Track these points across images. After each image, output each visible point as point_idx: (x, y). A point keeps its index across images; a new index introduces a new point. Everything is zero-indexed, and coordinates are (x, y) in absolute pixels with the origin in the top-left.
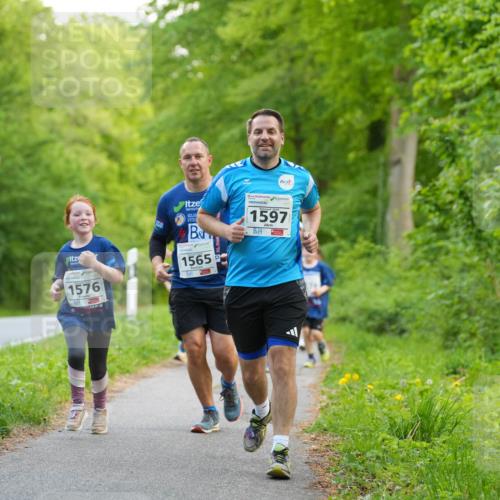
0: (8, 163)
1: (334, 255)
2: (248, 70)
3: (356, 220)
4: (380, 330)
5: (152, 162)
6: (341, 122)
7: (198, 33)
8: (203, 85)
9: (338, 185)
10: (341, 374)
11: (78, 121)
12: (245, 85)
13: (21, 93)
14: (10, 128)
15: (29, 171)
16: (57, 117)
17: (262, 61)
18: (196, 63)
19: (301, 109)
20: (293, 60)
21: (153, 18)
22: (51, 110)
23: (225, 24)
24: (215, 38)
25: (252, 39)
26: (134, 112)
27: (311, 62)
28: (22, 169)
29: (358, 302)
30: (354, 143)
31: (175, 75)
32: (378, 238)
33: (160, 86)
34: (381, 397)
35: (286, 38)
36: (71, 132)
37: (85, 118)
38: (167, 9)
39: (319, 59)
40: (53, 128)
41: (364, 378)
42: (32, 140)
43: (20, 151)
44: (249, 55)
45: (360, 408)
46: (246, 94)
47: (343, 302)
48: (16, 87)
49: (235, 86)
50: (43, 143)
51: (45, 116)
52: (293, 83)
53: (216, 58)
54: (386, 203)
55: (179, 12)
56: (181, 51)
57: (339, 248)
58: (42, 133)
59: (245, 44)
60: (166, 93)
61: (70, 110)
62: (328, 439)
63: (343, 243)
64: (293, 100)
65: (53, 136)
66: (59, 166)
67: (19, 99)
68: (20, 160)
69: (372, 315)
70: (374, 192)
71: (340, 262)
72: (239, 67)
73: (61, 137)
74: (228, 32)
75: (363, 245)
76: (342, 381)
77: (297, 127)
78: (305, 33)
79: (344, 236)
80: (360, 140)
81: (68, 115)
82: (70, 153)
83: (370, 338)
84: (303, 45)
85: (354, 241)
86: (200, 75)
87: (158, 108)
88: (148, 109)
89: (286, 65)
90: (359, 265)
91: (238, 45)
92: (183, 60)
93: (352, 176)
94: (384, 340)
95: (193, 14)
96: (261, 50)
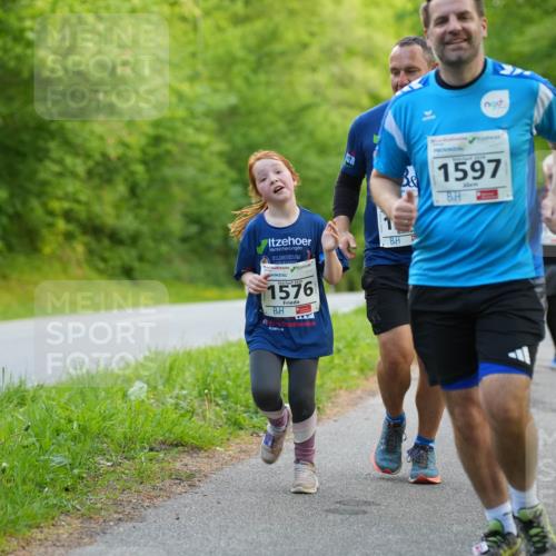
0: (270, 131)
2: (536, 13)
11: (344, 82)
12: (533, 31)
13: (283, 54)
14: (272, 92)
15: (292, 138)
16: (322, 77)
22: (314, 69)
28: (284, 136)
37: (352, 78)
40: (317, 90)
42: (294, 104)
43: (283, 116)
46: (534, 40)
48: (277, 47)
49: (521, 33)
50: (306, 108)
51: (308, 78)
58: (305, 95)
61: (335, 69)
65: (318, 100)
66: (323, 133)
67: (281, 61)
68: (281, 126)
72: (526, 11)
73: (325, 99)
81: (333, 76)
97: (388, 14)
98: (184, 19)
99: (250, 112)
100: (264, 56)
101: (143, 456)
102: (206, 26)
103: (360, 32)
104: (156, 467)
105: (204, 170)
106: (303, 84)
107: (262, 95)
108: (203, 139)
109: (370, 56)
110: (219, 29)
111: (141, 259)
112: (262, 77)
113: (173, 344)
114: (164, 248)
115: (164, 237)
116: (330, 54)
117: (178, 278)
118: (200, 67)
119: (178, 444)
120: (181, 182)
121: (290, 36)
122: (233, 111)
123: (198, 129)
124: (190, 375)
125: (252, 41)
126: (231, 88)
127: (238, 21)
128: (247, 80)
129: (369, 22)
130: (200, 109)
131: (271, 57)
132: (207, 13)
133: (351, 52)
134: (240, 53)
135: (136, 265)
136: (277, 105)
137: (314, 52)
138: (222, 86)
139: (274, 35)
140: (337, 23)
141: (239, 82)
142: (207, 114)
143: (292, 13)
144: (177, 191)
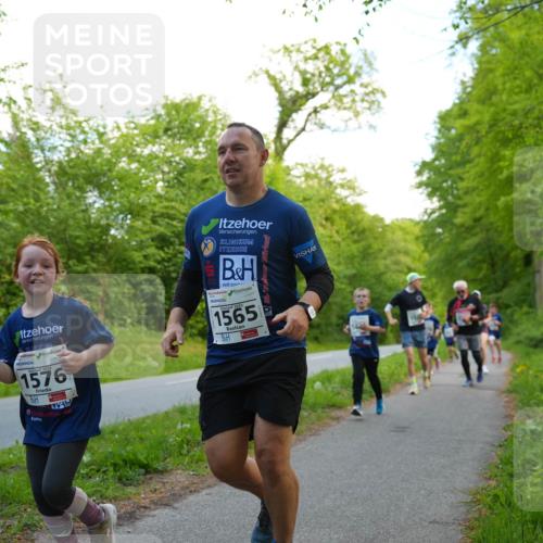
1: (512, 315)
3: (522, 297)
4: (536, 346)
5: (429, 278)
6: (513, 255)
7: (445, 222)
8: (449, 243)
9: (512, 282)
10: (517, 366)
11: (397, 263)
14: (369, 268)
16: (388, 262)
17: (474, 231)
18: (446, 235)
19: (493, 250)
20: (488, 230)
21: (426, 218)
22: (385, 258)
23: (456, 217)
24: (452, 224)
25: (470, 223)
26: (420, 257)
27: (496, 230)
29: (525, 334)
30: (518, 263)
31: (437, 240)
32: (532, 305)
33: (430, 245)
34: (536, 376)
35: (484, 221)
36: (393, 267)
38: (431, 214)
39: (500, 229)
40: (386, 267)
41: (529, 368)
42: (378, 272)
43: (374, 277)
44: (468, 230)
45: (527, 382)
47: (518, 334)
48: (371, 251)
50: (382, 274)
51: (383, 262)
52: (489, 240)
53: (454, 231)
54: (535, 290)
55: (436, 214)
56: (440, 230)
57: (515, 311)
58: (382, 268)
59: (466, 225)
60: (433, 248)
61: (393, 258)
62: (514, 395)
63: (516, 308)
64: (489, 247)
65: (387, 270)
66: (390, 282)
68: (373, 281)
69: (531, 339)
70: (529, 285)
71: (516, 317)
72: (464, 235)
73: (390, 270)
74: (458, 220)
75: (525, 309)
76: (518, 370)
77: (492, 259)
78: (492, 218)
79: (516, 304)
80: (520, 263)
81: (393, 261)
82: (394, 276)
83: (531, 350)
84: (491, 224)
85: (521, 307)
86: (448, 240)
87: (431, 255)
88: (426, 255)
89: (484, 233)
90: (524, 317)
91: (462, 225)
92: (439, 234)
93: (518, 279)
94: (538, 350)
95: (442, 215)
96: (473, 228)
97: (413, 237)
98: (335, 242)
99: (362, 276)
100: (366, 254)
101: (319, 411)
102: (343, 244)
103: (403, 244)
104: (324, 415)
105: (344, 298)
106: (381, 264)
107: (365, 269)
108: (343, 286)
109: (406, 253)
110: (348, 245)
111: (321, 333)
112: (365, 262)
113: (331, 367)
114: (330, 329)
115: (330, 324)
116: (391, 253)
117: (336, 340)
118: (341, 260)
119: (333, 406)
120: (336, 303)
121: (376, 246)
122: (355, 276)
123: (342, 283)
124: (337, 379)
125: (361, 249)
126: (354, 267)
127: (355, 242)
128: (359, 264)
129: (405, 241)
130: (341, 275)
131: (369, 254)
132: (344, 239)
133: (399, 252)
134: (356, 254)
135: (319, 336)
136: (372, 273)
137: (385, 252)
138: (350, 266)
139: (369, 247)
140: (393, 241)
141: (356, 265)
142: (345, 277)
143: (376, 238)
144: (334, 307)
